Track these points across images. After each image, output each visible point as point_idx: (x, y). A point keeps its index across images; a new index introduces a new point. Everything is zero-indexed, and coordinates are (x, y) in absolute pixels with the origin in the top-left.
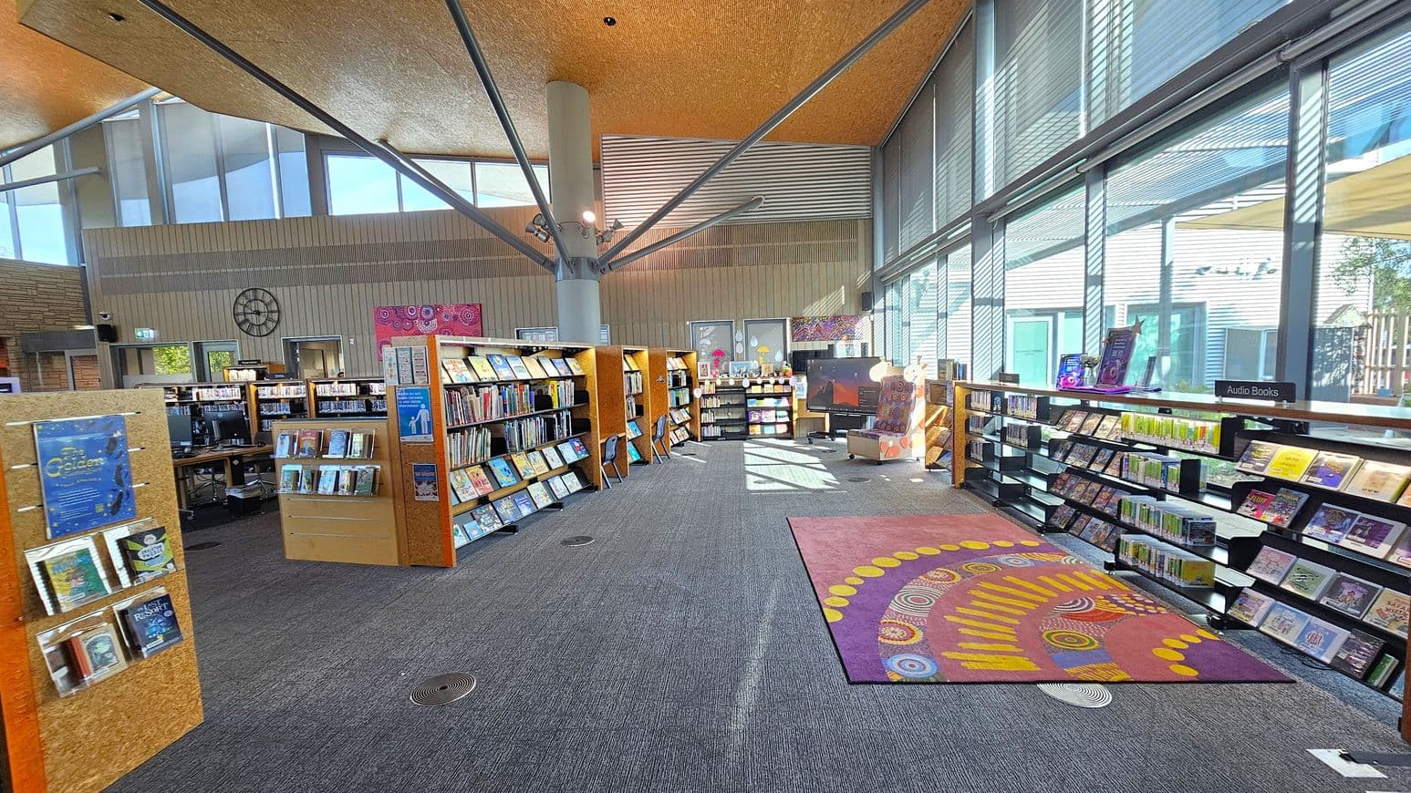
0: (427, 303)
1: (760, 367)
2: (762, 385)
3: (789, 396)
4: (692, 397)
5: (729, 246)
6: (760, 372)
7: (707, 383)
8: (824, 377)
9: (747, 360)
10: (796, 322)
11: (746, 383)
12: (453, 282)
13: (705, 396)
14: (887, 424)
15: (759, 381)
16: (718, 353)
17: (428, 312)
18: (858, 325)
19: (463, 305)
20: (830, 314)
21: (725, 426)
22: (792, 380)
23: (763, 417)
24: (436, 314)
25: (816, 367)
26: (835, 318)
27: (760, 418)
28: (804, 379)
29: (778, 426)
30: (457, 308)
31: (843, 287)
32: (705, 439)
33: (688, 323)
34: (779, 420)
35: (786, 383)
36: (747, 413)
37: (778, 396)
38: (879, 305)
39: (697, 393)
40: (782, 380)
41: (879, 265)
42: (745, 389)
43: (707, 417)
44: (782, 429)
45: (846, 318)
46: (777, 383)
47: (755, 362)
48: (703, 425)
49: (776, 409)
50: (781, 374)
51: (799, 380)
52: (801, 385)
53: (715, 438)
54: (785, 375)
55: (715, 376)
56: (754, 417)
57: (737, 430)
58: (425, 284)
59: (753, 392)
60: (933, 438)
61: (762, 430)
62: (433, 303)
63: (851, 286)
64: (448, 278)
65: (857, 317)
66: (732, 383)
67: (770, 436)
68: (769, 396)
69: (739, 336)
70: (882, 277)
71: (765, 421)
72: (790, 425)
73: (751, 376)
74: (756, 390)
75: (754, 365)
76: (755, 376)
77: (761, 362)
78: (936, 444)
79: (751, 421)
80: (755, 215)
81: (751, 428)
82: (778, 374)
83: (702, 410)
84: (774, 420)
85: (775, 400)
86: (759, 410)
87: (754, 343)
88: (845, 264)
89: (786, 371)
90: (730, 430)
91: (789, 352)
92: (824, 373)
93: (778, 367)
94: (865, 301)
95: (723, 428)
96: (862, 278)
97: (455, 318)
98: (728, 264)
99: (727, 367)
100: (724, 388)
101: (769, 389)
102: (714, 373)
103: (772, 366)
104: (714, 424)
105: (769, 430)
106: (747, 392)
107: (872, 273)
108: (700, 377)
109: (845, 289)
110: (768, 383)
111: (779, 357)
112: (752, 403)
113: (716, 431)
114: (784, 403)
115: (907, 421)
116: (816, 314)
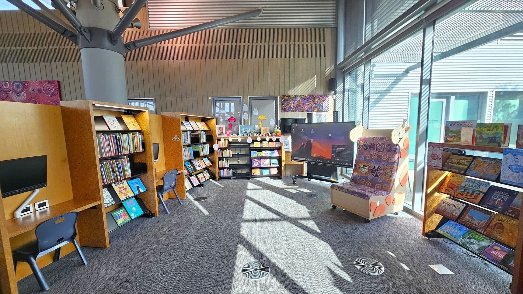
0: (18, 79)
1: (260, 129)
2: (261, 141)
3: (279, 149)
4: (212, 150)
5: (238, 44)
6: (260, 133)
7: (222, 140)
8: (304, 137)
9: (251, 124)
10: (285, 99)
11: (249, 140)
12: (37, 64)
13: (221, 149)
14: (366, 180)
15: (259, 139)
16: (232, 119)
17: (18, 86)
18: (325, 102)
19: (45, 82)
20: (307, 93)
21: (236, 169)
22: (282, 138)
23: (262, 163)
24: (25, 87)
25: (298, 130)
26: (310, 96)
27: (260, 164)
28: (289, 138)
29: (271, 169)
30: (41, 83)
31: (315, 76)
32: (222, 178)
33: (210, 98)
34: (272, 166)
35: (278, 140)
36: (251, 161)
37: (271, 149)
38: (339, 88)
39: (216, 147)
40: (274, 139)
41: (341, 59)
42: (249, 144)
43: (223, 164)
44: (274, 172)
45: (317, 96)
46: (271, 140)
47: (257, 126)
48: (220, 169)
49: (271, 158)
50: (274, 134)
51: (286, 138)
52: (287, 141)
53: (228, 178)
54: (276, 135)
55: (229, 135)
56: (256, 163)
57: (244, 171)
58: (16, 65)
59: (255, 146)
60: (435, 205)
61: (261, 173)
62: (23, 79)
63: (321, 74)
64: (34, 61)
65: (325, 96)
66: (240, 140)
67: (266, 176)
68: (266, 149)
69: (246, 108)
70: (343, 68)
71: (262, 166)
72: (279, 169)
73: (253, 135)
74: (257, 145)
75: (256, 127)
76: (256, 135)
77: (261, 126)
78: (437, 211)
79: (253, 166)
80: (256, 22)
81: (253, 170)
82: (272, 134)
83: (220, 159)
84: (269, 166)
85: (270, 152)
86: (259, 158)
87: (256, 113)
88: (318, 59)
89: (277, 132)
90: (239, 171)
91: (279, 119)
92: (304, 134)
93: (272, 129)
94: (331, 85)
95: (235, 171)
96: (329, 70)
97: (40, 91)
98: (238, 56)
99: (238, 129)
100: (235, 143)
101: (265, 144)
102: (228, 133)
103: (268, 129)
104: (228, 169)
105: (266, 172)
106: (251, 146)
107: (336, 65)
108: (217, 136)
109: (316, 77)
110: (265, 140)
111: (273, 122)
112: (254, 154)
113: (230, 173)
114: (276, 154)
115: (391, 180)
116: (297, 93)
